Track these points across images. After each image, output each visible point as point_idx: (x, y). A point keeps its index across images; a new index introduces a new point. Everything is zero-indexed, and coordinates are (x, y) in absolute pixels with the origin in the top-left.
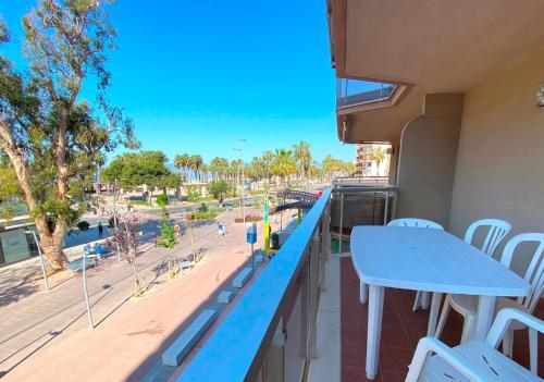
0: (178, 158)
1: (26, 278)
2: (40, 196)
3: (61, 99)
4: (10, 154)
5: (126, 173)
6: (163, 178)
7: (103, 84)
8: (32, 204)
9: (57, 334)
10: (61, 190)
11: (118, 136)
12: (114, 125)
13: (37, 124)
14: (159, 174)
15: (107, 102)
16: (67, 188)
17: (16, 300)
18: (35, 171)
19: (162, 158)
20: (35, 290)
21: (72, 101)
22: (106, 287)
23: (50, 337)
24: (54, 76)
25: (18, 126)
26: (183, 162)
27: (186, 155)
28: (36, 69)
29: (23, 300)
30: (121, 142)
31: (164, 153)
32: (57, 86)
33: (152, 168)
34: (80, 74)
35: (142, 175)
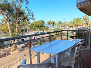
0: (48, 22)
1: (8, 51)
2: (12, 32)
3: (18, 9)
4: (7, 22)
5: (34, 26)
6: (43, 27)
7: (27, 4)
8: (11, 34)
9: (12, 65)
10: (17, 30)
11: (30, 17)
12: (29, 14)
13: (12, 15)
14: (42, 26)
15: (28, 9)
16: (18, 30)
17: (6, 56)
18: (12, 26)
19: (43, 22)
20: (10, 54)
21: (20, 9)
22: (25, 55)
23: (10, 66)
24: (16, 3)
25: (9, 15)
26: (49, 23)
27: (50, 21)
28: (12, 2)
29: (7, 56)
30: (31, 18)
31: (44, 21)
32: (17, 6)
33: (40, 25)
34: (22, 2)
35: (38, 27)
